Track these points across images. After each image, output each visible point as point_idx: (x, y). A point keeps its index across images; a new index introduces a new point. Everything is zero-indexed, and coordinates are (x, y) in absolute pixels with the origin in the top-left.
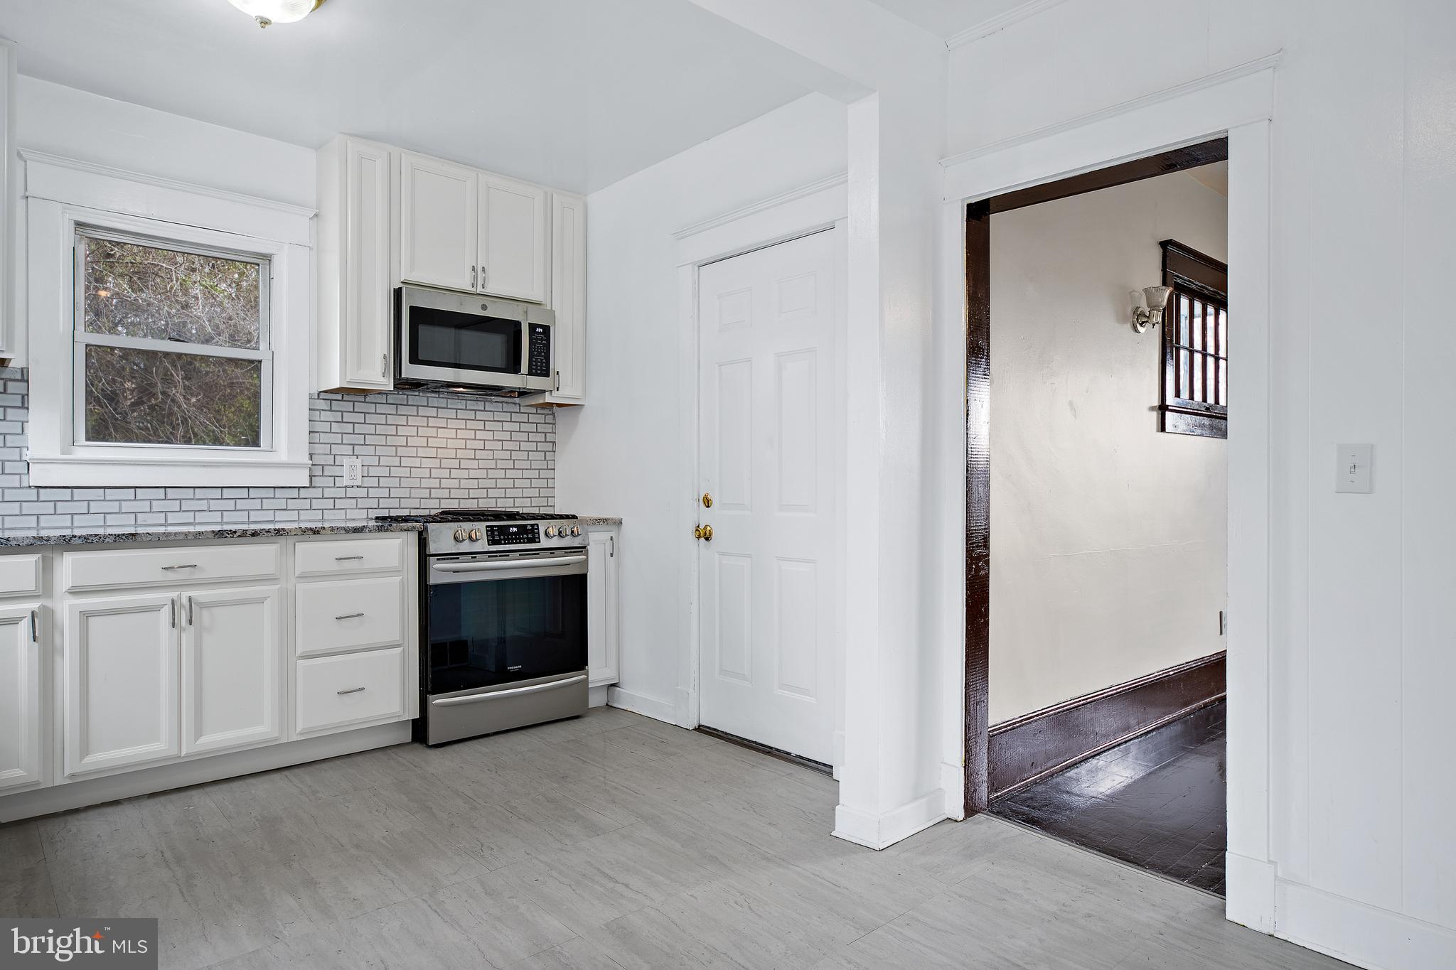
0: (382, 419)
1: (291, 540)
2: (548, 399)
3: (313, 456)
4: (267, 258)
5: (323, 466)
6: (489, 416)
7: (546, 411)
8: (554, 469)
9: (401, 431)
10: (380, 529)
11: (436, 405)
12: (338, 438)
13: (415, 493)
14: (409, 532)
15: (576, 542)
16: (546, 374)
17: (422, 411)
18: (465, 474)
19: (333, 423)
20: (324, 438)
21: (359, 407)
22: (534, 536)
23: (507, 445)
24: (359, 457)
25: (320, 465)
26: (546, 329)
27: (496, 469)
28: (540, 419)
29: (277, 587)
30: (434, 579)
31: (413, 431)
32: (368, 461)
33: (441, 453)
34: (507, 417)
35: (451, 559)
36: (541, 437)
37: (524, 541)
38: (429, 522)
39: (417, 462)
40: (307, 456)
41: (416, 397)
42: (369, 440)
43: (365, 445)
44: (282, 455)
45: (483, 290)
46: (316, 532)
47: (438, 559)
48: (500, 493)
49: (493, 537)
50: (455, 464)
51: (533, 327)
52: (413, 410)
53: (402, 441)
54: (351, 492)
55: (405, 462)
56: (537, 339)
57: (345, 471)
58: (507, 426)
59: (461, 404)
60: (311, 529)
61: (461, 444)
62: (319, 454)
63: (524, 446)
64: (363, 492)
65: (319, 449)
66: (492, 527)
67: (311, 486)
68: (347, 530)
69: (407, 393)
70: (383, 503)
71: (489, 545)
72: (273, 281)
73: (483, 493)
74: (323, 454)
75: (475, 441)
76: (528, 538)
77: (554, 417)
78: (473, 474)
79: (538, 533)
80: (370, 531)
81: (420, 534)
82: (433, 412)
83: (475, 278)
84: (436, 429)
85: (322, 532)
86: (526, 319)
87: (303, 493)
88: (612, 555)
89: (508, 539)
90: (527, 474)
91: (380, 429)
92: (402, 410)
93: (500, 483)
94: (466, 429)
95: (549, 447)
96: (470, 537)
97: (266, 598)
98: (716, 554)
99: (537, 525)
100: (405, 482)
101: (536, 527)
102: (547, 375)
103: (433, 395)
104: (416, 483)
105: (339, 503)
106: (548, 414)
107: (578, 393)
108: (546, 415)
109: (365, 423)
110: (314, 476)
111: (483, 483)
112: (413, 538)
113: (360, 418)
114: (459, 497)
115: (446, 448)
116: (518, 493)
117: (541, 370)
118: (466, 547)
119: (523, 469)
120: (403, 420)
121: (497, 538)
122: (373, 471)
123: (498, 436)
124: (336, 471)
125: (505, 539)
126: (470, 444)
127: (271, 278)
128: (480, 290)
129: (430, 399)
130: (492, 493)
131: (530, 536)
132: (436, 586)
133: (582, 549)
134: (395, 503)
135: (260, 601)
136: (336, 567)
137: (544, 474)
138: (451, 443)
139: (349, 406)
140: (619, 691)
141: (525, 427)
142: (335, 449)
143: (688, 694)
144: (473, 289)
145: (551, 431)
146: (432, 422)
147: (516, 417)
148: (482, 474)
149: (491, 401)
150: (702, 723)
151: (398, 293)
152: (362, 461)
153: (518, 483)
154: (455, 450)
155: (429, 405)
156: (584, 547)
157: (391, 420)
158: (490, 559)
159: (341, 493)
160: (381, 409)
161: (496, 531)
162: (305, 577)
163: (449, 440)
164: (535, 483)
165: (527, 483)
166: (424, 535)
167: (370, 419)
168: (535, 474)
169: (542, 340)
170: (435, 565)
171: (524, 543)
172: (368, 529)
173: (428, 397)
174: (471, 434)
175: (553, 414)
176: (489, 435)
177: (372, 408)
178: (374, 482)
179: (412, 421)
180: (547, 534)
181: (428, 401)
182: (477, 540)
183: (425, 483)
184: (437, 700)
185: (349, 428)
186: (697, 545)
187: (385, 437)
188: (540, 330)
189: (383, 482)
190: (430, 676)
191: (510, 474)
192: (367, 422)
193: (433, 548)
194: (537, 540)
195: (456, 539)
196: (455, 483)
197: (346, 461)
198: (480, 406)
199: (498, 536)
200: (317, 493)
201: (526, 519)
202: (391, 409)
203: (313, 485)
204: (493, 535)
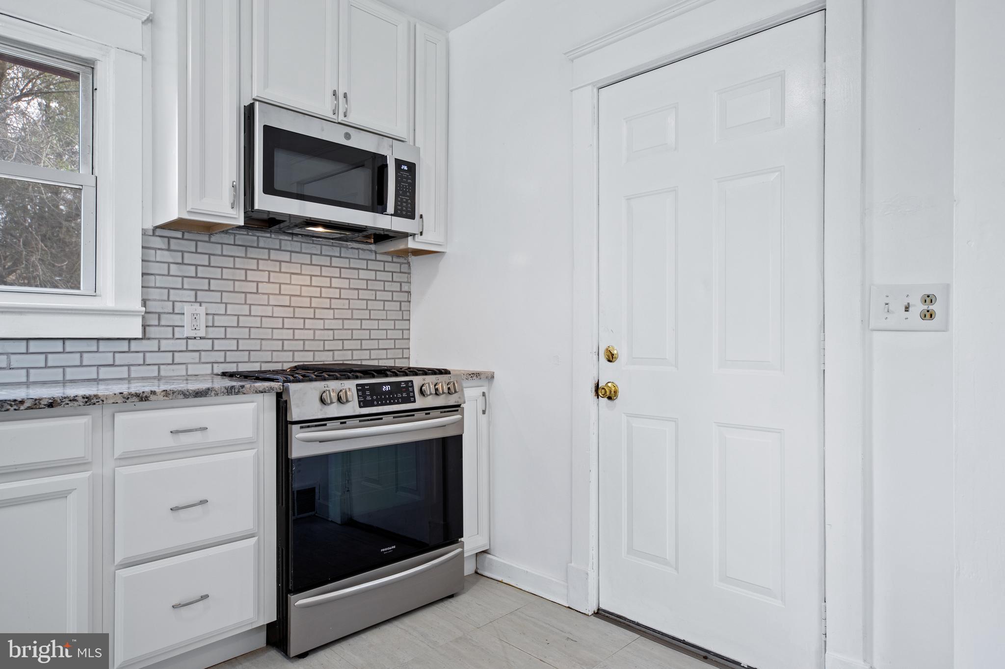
0: (229, 262)
1: (108, 411)
2: (411, 244)
3: (147, 302)
4: (90, 65)
5: (159, 314)
6: (344, 263)
7: (402, 260)
8: (409, 320)
9: (251, 276)
10: (230, 391)
11: (289, 249)
12: (178, 283)
13: (267, 345)
14: (265, 394)
15: (452, 400)
16: (411, 215)
17: (274, 255)
18: (319, 324)
19: (172, 265)
20: (160, 281)
21: (202, 247)
22: (408, 394)
23: (364, 294)
24: (203, 304)
25: (155, 313)
26: (412, 167)
27: (352, 319)
28: (395, 267)
29: (86, 475)
30: (297, 451)
31: (264, 277)
32: (213, 309)
33: (295, 301)
34: (363, 265)
35: (316, 426)
36: (396, 287)
37: (398, 401)
38: (290, 382)
39: (268, 311)
40: (139, 302)
41: (267, 239)
42: (214, 285)
43: (209, 290)
44: (108, 301)
45: (345, 119)
46: (143, 398)
47: (302, 427)
48: (356, 345)
49: (365, 398)
50: (309, 313)
51: (399, 163)
52: (264, 254)
53: (252, 287)
54: (192, 345)
55: (256, 310)
56: (402, 177)
57: (187, 320)
58: (363, 274)
59: (316, 249)
60: (137, 395)
61: (316, 292)
62: (155, 300)
63: (380, 295)
64: (207, 345)
65: (154, 294)
66: (362, 385)
67: (145, 337)
68: (186, 394)
69: (258, 234)
70: (230, 357)
71: (360, 407)
72: (97, 94)
73: (338, 345)
74: (159, 300)
75: (331, 289)
76: (402, 398)
77: (409, 266)
78: (329, 324)
79: (413, 391)
80: (217, 394)
81: (279, 395)
82: (285, 256)
83: (337, 107)
84: (289, 275)
85: (152, 397)
86: (392, 154)
87: (134, 346)
88: (484, 412)
89: (381, 400)
90: (383, 325)
91: (227, 274)
92: (252, 253)
93: (357, 334)
94: (321, 276)
95: (403, 297)
96: (339, 399)
97: (70, 492)
98: (623, 415)
99: (412, 382)
100: (255, 333)
101: (410, 384)
102: (412, 217)
103: (286, 238)
104: (267, 334)
105: (178, 358)
106: (403, 263)
107: (439, 239)
108: (401, 264)
109: (209, 266)
110: (149, 326)
111: (338, 334)
112: (270, 401)
113: (204, 260)
114: (314, 349)
115: (300, 296)
116: (374, 344)
117: (407, 211)
118: (334, 410)
119: (379, 320)
120: (253, 264)
121: (369, 398)
122: (219, 321)
123: (355, 284)
124: (176, 320)
125: (377, 400)
126: (326, 292)
127: (94, 90)
128: (341, 118)
129: (283, 242)
130: (348, 345)
131: (404, 395)
132: (300, 460)
133: (455, 408)
134: (244, 356)
135: (63, 495)
136: (170, 442)
137: (399, 325)
138: (306, 291)
139: (191, 246)
140: (491, 559)
141: (381, 276)
142: (174, 295)
143: (587, 574)
144: (335, 117)
145: (406, 280)
146: (285, 267)
147: (372, 265)
148: (338, 324)
149: (347, 247)
150: (602, 606)
151: (249, 112)
152: (206, 309)
153: (374, 334)
154: (309, 299)
155: (282, 248)
156: (459, 406)
157: (239, 263)
158: (362, 423)
159: (181, 345)
160: (227, 250)
161: (367, 389)
162: (129, 458)
163: (303, 288)
164: (391, 334)
165: (382, 334)
166: (284, 398)
167: (215, 261)
168: (390, 325)
169: (407, 178)
170: (297, 434)
171: (398, 403)
172: (213, 392)
173: (280, 240)
174: (326, 282)
175: (409, 263)
176: (345, 284)
177: (217, 249)
178: (220, 333)
179: (263, 265)
180: (422, 392)
181: (280, 244)
182: (347, 401)
183: (277, 334)
184: (299, 601)
185: (191, 271)
186: (596, 405)
187: (232, 282)
188: (406, 168)
189: (231, 333)
190: (291, 571)
191: (366, 324)
192: (212, 265)
193: (295, 414)
194: (412, 399)
195: (322, 401)
196: (309, 334)
197: (188, 309)
198: (336, 251)
199: (368, 396)
200: (153, 345)
201: (396, 375)
202: (240, 252)
203: (147, 336)
204: (365, 397)
